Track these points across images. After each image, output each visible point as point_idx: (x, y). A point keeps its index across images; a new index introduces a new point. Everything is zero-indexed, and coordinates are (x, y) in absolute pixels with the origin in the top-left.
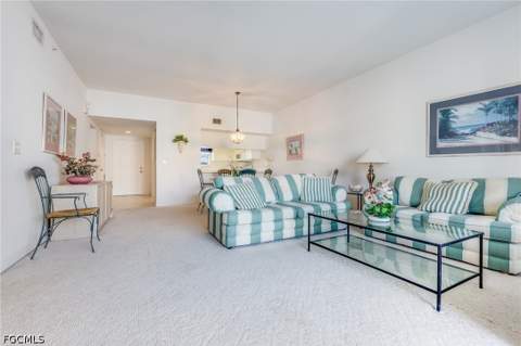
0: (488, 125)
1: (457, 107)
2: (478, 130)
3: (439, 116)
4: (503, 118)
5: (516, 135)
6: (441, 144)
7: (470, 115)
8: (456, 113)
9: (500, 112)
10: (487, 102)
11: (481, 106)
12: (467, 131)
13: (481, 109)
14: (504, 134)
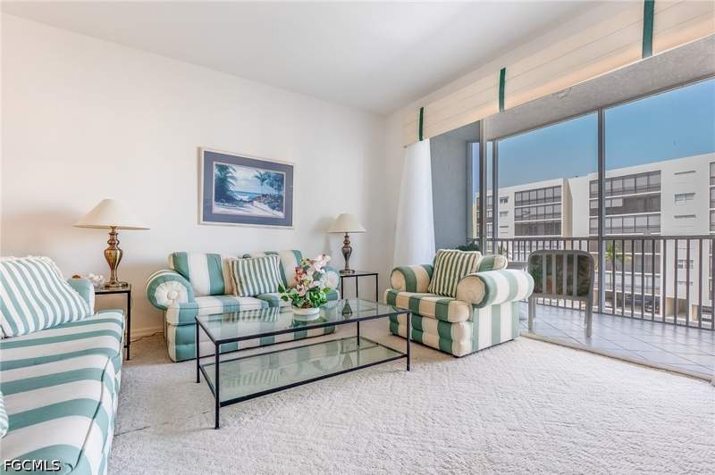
0: (263, 195)
1: (235, 167)
2: (255, 199)
3: (216, 171)
4: (273, 191)
5: (281, 210)
6: (218, 209)
7: (247, 180)
8: (235, 174)
9: (272, 185)
10: (263, 172)
11: (258, 174)
12: (245, 198)
13: (257, 177)
14: (273, 208)
